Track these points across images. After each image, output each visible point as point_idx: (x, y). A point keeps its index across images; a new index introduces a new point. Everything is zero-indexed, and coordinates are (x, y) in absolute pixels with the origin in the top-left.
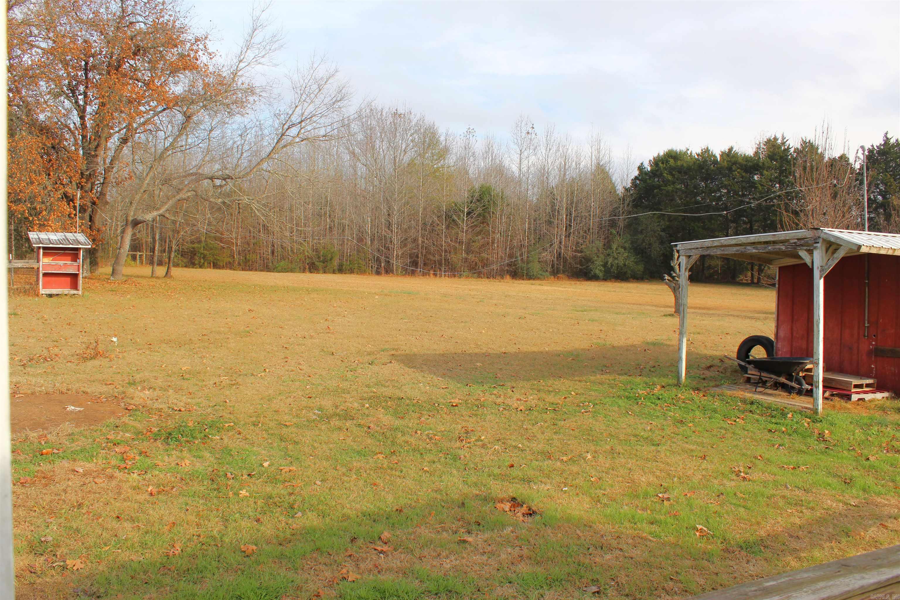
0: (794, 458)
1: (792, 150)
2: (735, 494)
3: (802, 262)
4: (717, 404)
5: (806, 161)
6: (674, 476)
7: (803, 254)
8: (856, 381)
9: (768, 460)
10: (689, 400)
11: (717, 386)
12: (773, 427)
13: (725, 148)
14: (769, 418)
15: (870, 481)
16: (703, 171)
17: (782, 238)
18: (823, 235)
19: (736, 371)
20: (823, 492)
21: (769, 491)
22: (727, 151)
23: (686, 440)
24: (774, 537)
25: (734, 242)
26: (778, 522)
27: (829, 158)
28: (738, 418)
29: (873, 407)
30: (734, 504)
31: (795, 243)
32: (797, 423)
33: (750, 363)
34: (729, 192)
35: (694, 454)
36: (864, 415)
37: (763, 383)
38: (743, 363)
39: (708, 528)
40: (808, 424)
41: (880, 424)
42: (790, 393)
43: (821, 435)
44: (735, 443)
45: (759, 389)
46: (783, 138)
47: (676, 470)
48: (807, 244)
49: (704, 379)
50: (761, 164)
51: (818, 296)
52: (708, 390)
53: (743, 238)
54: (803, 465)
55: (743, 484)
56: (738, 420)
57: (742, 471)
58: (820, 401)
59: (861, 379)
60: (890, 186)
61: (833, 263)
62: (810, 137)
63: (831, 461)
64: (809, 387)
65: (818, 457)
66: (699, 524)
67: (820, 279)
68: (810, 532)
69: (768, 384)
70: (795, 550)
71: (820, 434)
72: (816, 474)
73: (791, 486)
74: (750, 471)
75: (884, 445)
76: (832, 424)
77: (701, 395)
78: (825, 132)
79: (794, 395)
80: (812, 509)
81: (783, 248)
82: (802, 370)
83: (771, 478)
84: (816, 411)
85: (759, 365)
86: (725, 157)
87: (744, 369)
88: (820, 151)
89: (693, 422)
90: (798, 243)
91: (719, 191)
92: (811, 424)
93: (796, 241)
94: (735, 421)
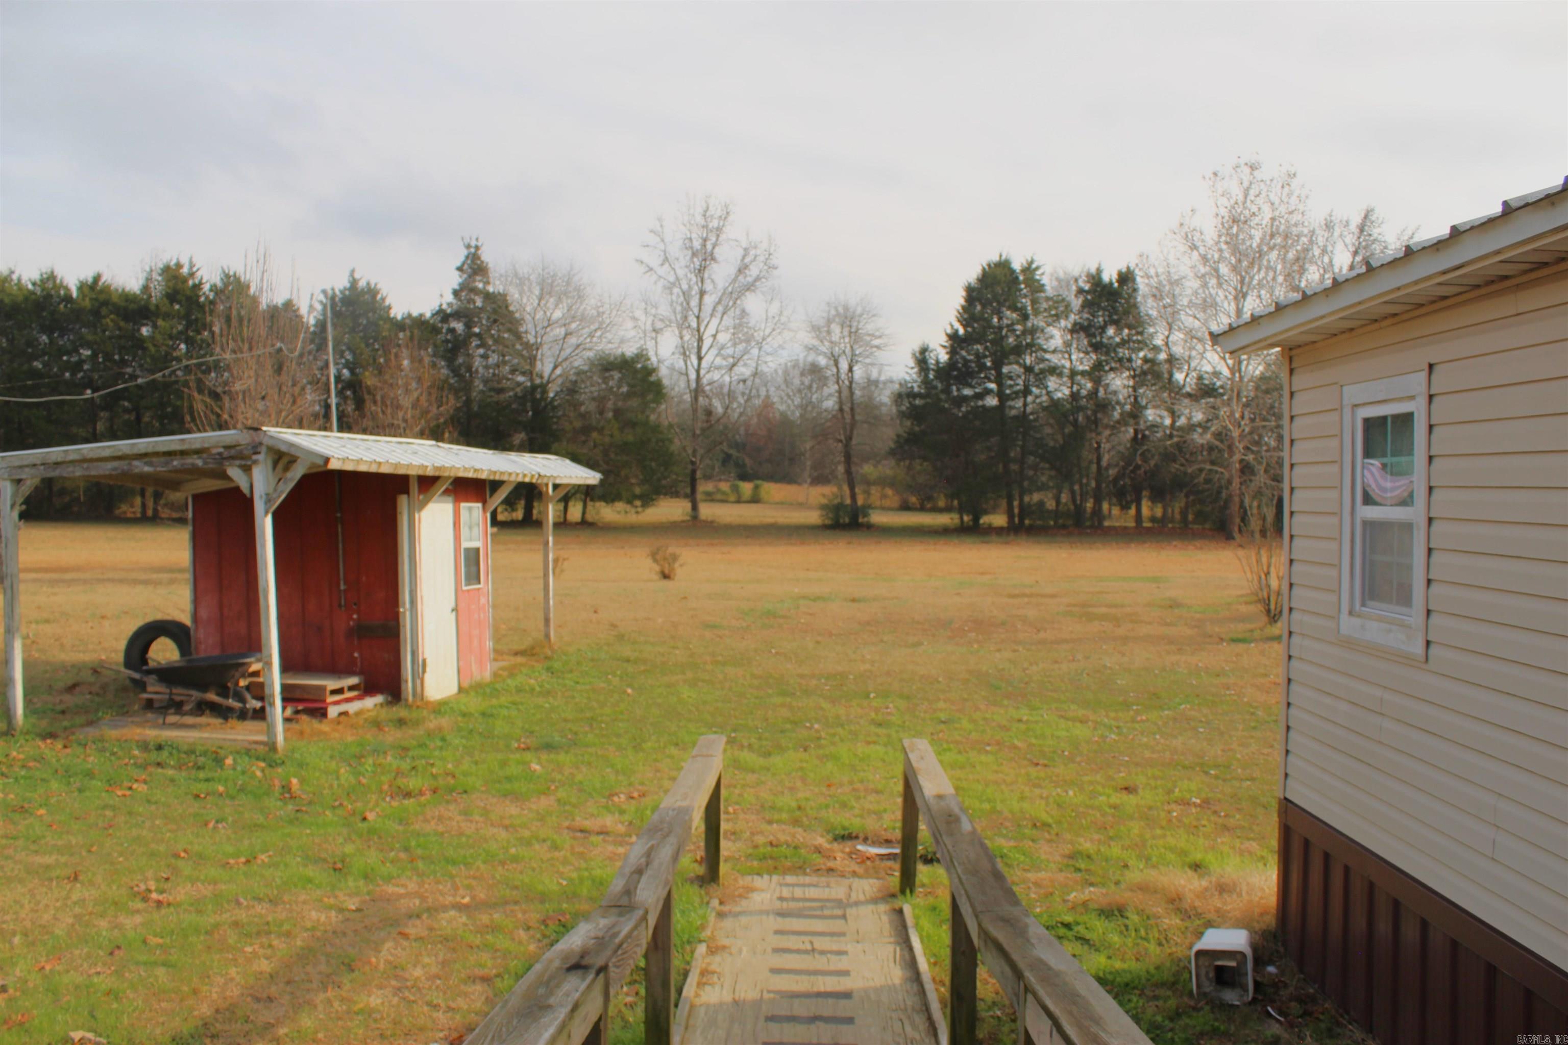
0: (246, 842)
1: (206, 287)
2: (145, 942)
3: (231, 485)
4: (93, 760)
5: (230, 308)
6: (14, 933)
7: (235, 473)
8: (331, 684)
9: (201, 856)
10: (35, 760)
11: (90, 723)
12: (201, 787)
13: (88, 275)
14: (194, 772)
15: (373, 857)
16: (45, 314)
17: (197, 446)
18: (266, 441)
19: (124, 689)
20: (302, 897)
21: (210, 919)
22: (90, 280)
23: (34, 847)
24: (228, 1012)
25: (107, 453)
26: (232, 979)
27: (268, 306)
28: (136, 781)
29: (361, 722)
30: (145, 963)
31: (220, 454)
32: (244, 773)
33: (149, 672)
34: (95, 355)
35: (54, 874)
36: (350, 739)
37: (177, 706)
38: (137, 676)
39: (95, 1032)
40: (263, 771)
41: (375, 752)
42: (226, 718)
43: (286, 788)
44: (134, 832)
45: (172, 719)
46: (192, 265)
47: (16, 920)
48: (240, 456)
49: (63, 712)
50: (153, 308)
51: (264, 546)
52: (73, 733)
53: (124, 445)
54: (264, 851)
55: (156, 916)
56: (135, 786)
57: (153, 888)
58: (280, 726)
59: (340, 678)
60: (361, 354)
61: (286, 489)
62: (236, 267)
63: (308, 835)
64: (258, 704)
65: (287, 831)
66: (77, 1028)
67: (266, 513)
68: (288, 983)
69: (187, 708)
70: (269, 1026)
71: (283, 787)
72: (286, 865)
73: (246, 899)
74: (167, 886)
75: (386, 787)
76: (301, 765)
77: (59, 745)
78: (261, 261)
79: (233, 722)
80: (288, 934)
81: (199, 463)
82: (243, 676)
83: (207, 891)
84: (273, 747)
85: (167, 675)
86: (86, 290)
87: (140, 686)
88: (252, 290)
89: (46, 805)
90: (226, 454)
91: (77, 351)
92: (267, 772)
93: (221, 450)
94: (130, 788)
